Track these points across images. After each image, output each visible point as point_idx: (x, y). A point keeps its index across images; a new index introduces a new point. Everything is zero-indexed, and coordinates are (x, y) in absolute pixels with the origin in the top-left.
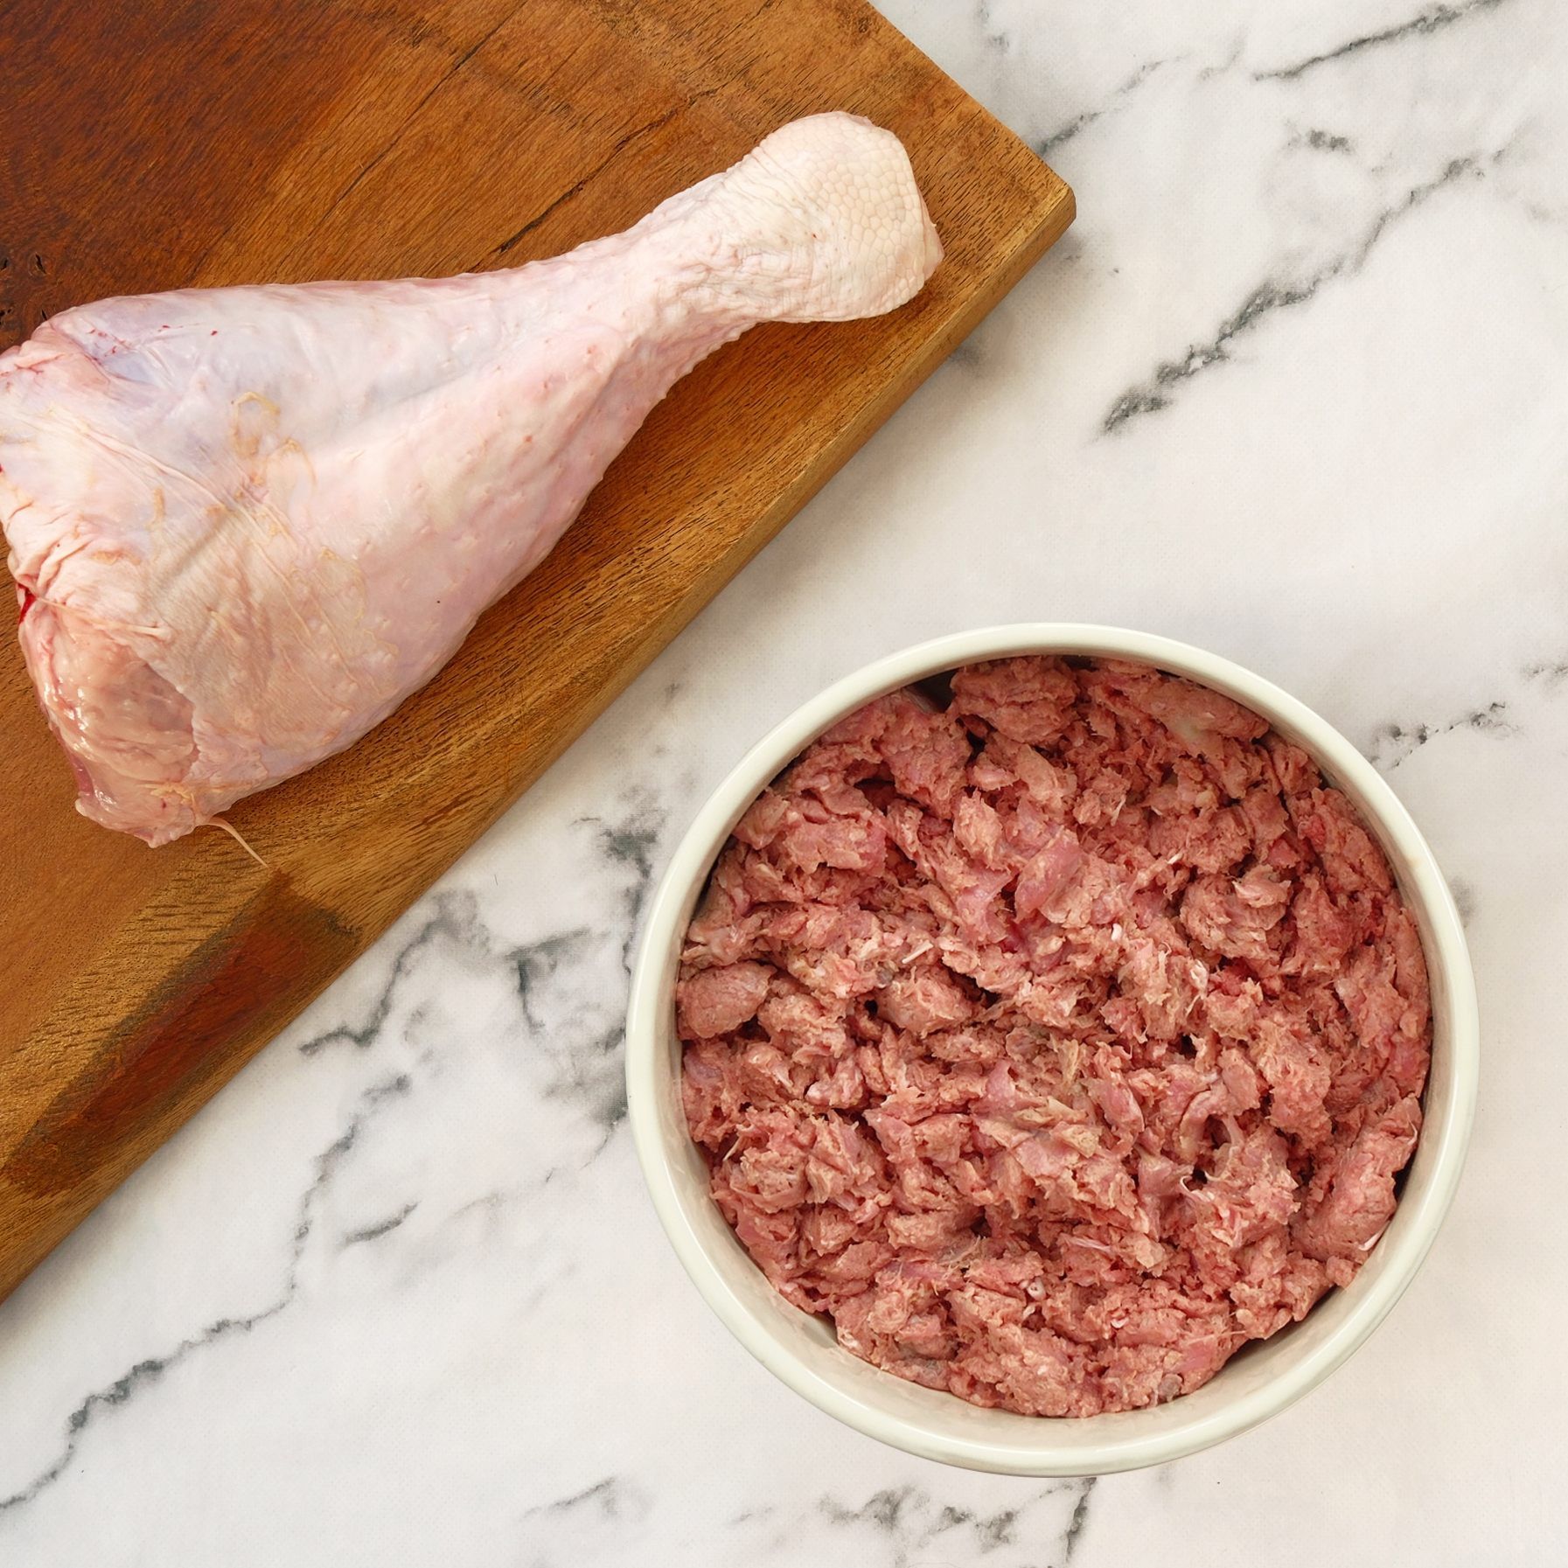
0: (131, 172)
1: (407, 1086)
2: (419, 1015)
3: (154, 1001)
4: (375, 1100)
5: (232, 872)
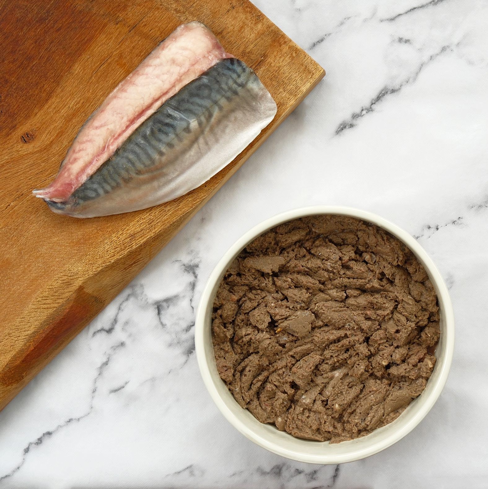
0: (28, 66)
1: (124, 345)
2: (126, 323)
3: (42, 326)
4: (115, 349)
5: (66, 286)
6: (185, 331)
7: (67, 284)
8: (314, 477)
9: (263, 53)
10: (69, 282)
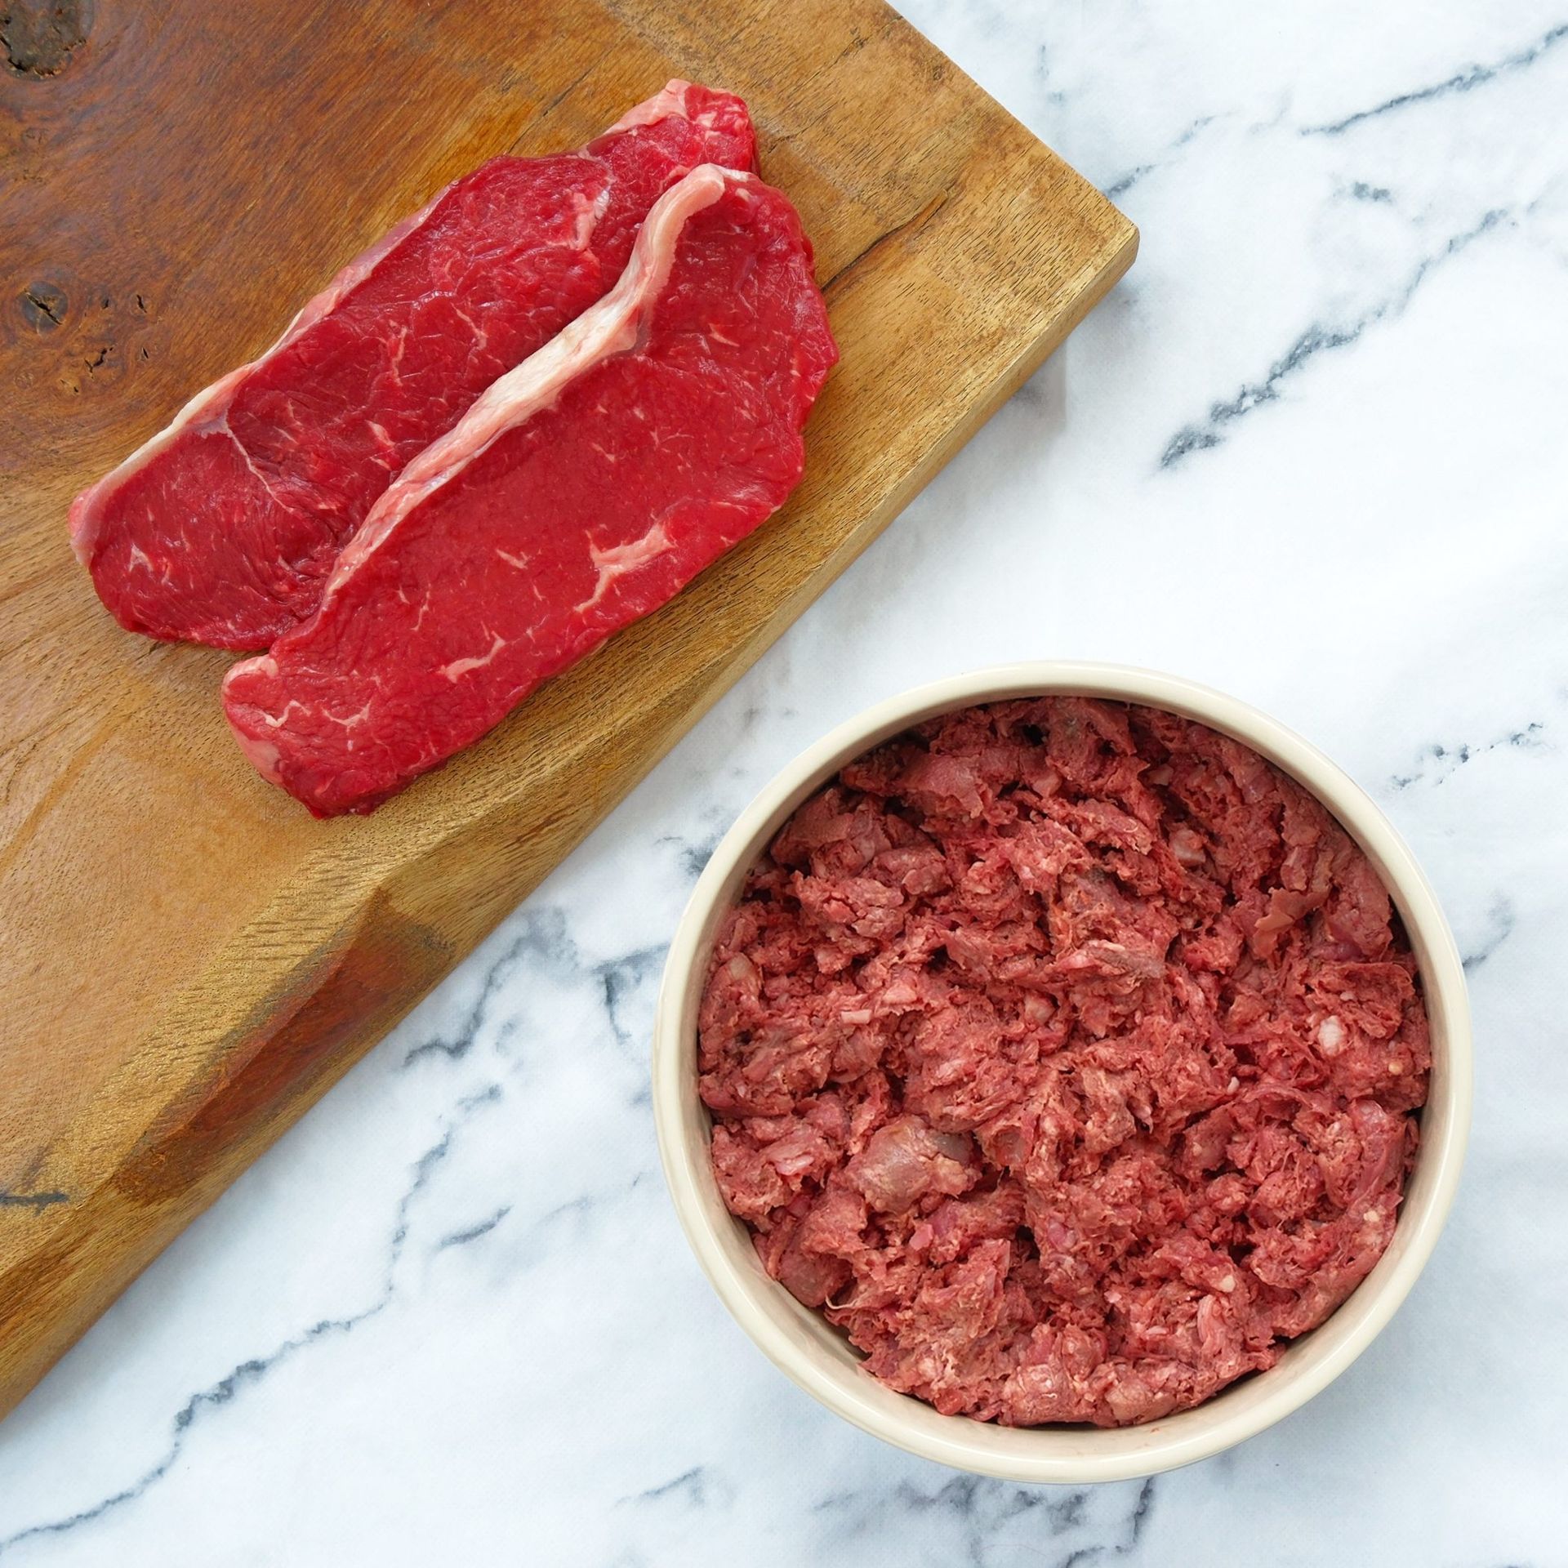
0: (228, 216)
1: (498, 1095)
2: (510, 1027)
3: (256, 1015)
4: (468, 1109)
5: (333, 890)
7: (337, 882)
8: (1074, 1515)
9: (950, 177)
10: (343, 877)
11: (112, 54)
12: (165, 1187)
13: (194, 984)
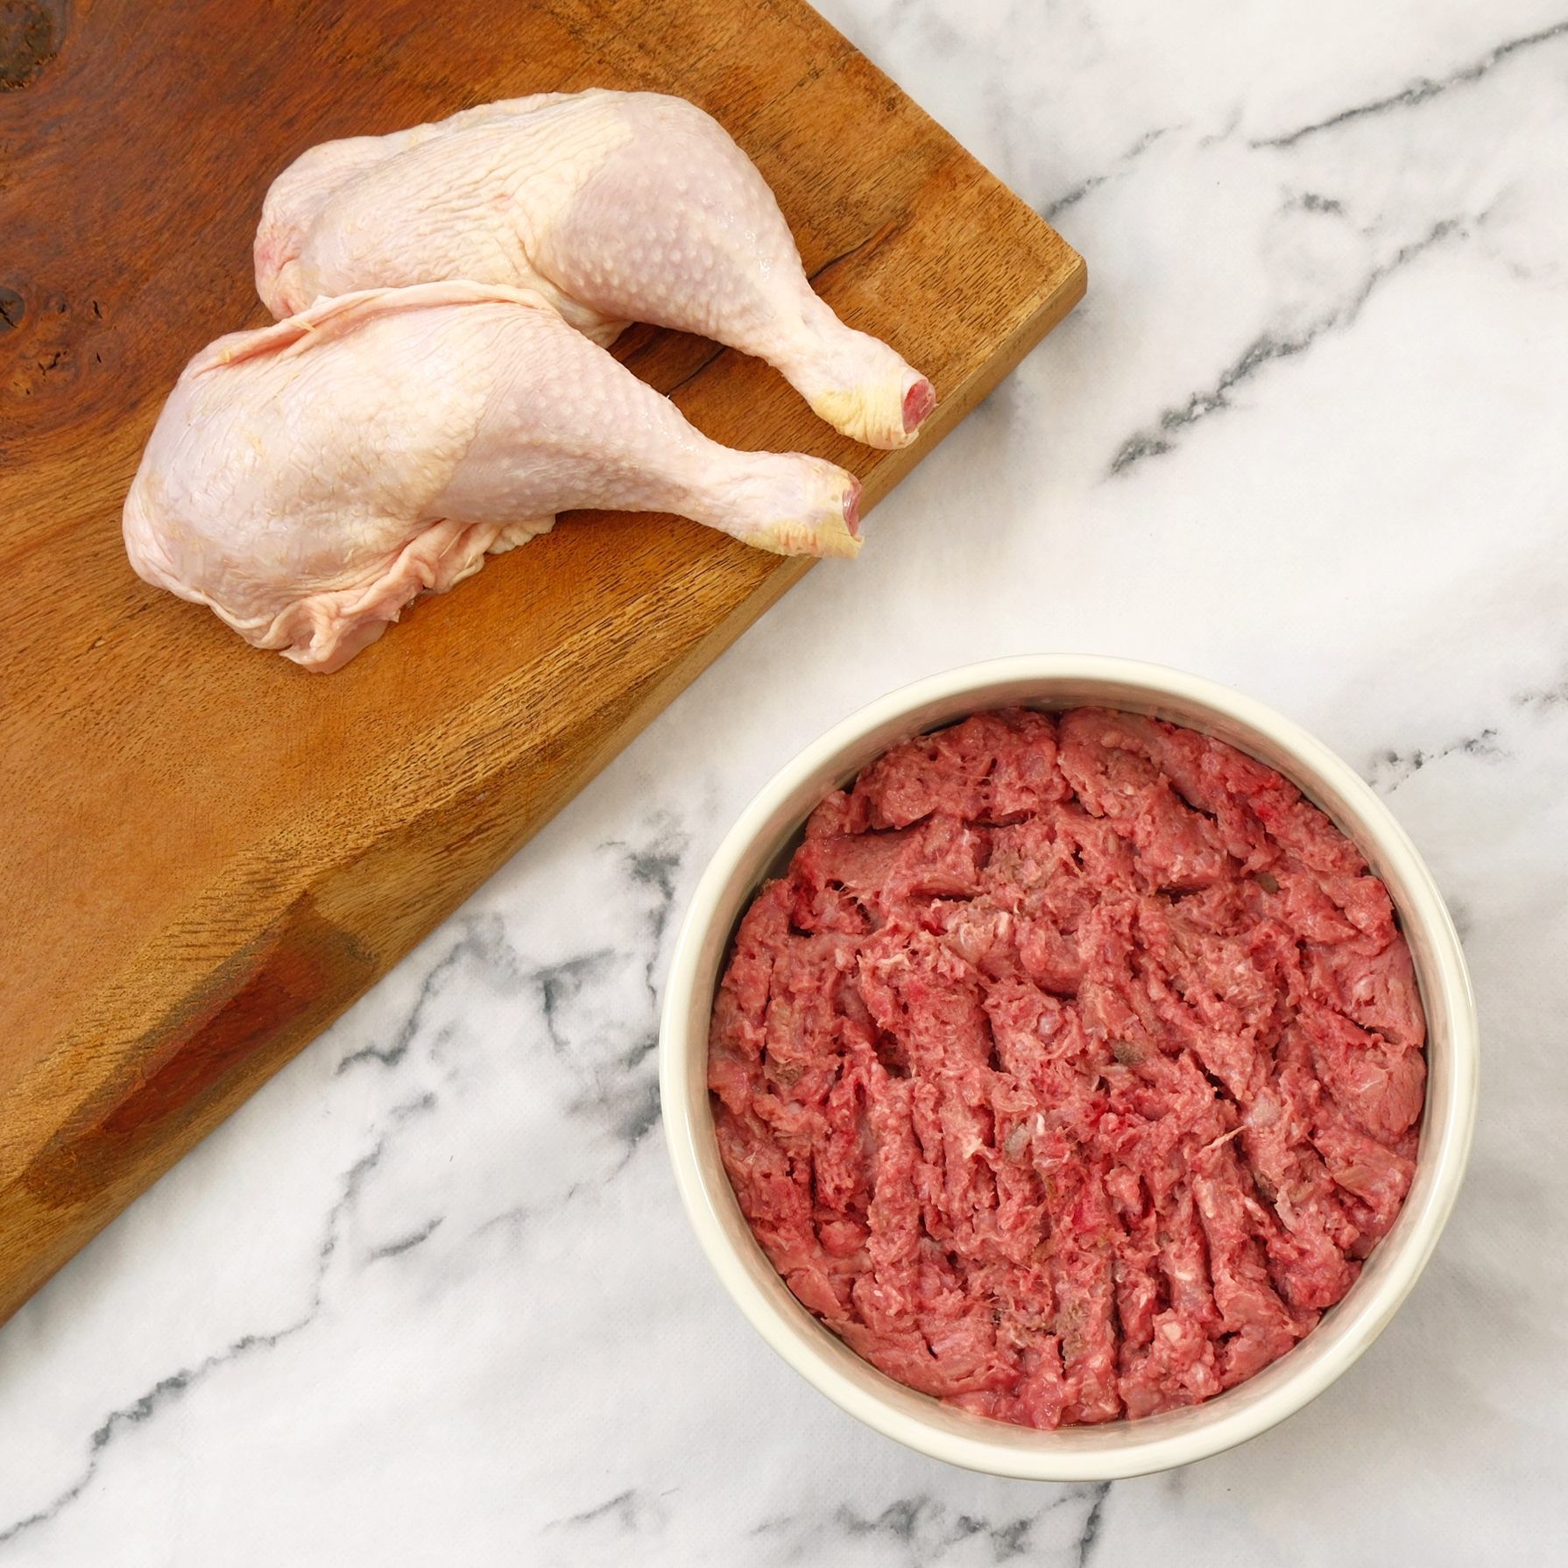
0: (187, 226)
1: (433, 1103)
2: (446, 1035)
3: (177, 1015)
4: (401, 1117)
5: (259, 892)
6: (626, 1064)
7: (264, 884)
8: (1018, 1542)
9: (900, 206)
11: (81, 69)
12: (74, 1190)
13: (114, 984)
